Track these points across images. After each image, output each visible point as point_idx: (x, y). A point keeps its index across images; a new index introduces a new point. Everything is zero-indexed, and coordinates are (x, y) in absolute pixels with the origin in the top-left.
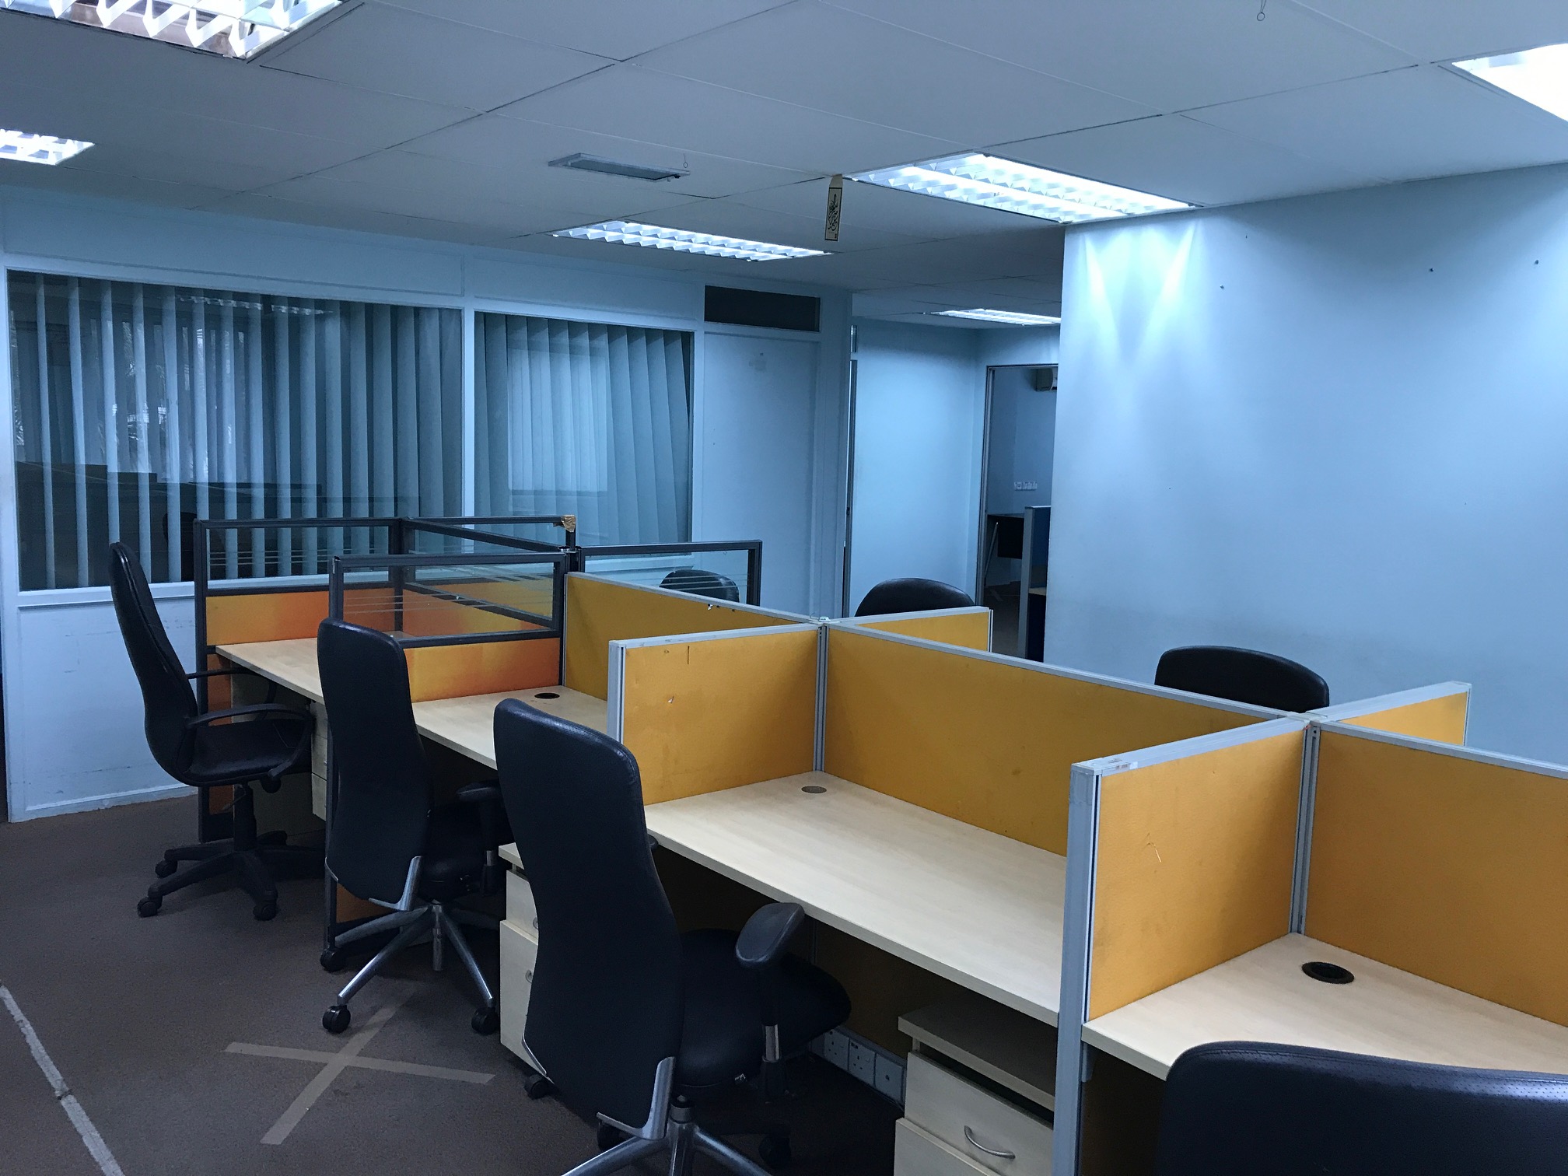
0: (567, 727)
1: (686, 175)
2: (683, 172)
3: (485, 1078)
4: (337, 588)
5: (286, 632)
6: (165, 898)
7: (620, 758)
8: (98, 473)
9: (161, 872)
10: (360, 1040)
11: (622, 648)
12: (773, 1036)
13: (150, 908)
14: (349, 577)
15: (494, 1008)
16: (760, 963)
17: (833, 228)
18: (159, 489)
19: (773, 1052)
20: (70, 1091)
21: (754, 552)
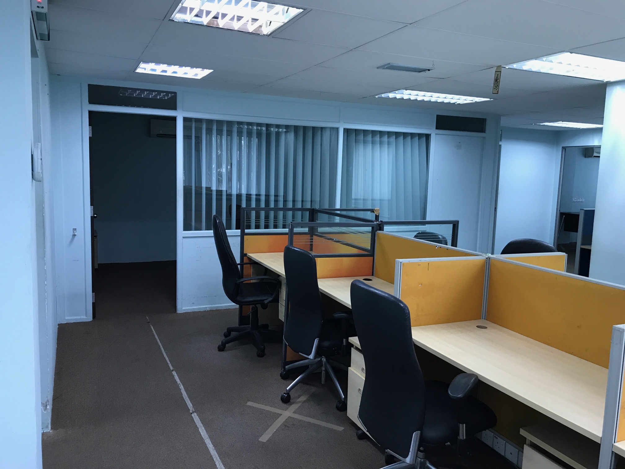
0: (380, 293)
1: (432, 69)
2: (432, 68)
3: (341, 429)
4: (291, 234)
5: (272, 250)
6: (227, 345)
7: (402, 307)
8: (209, 189)
9: (227, 335)
10: (294, 407)
11: (401, 262)
12: (463, 428)
13: (222, 348)
14: (296, 230)
15: (344, 401)
16: (458, 397)
17: (496, 88)
18: (229, 196)
19: (463, 434)
20: (195, 411)
21: (455, 225)
